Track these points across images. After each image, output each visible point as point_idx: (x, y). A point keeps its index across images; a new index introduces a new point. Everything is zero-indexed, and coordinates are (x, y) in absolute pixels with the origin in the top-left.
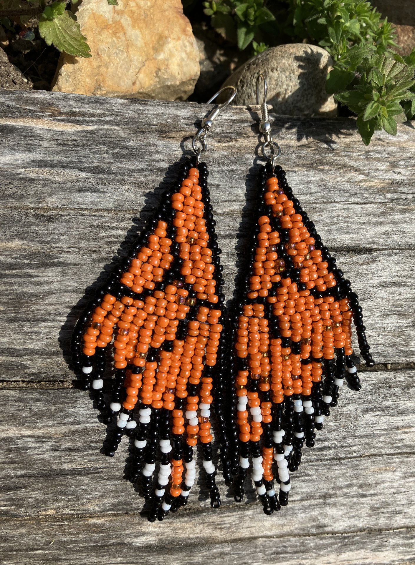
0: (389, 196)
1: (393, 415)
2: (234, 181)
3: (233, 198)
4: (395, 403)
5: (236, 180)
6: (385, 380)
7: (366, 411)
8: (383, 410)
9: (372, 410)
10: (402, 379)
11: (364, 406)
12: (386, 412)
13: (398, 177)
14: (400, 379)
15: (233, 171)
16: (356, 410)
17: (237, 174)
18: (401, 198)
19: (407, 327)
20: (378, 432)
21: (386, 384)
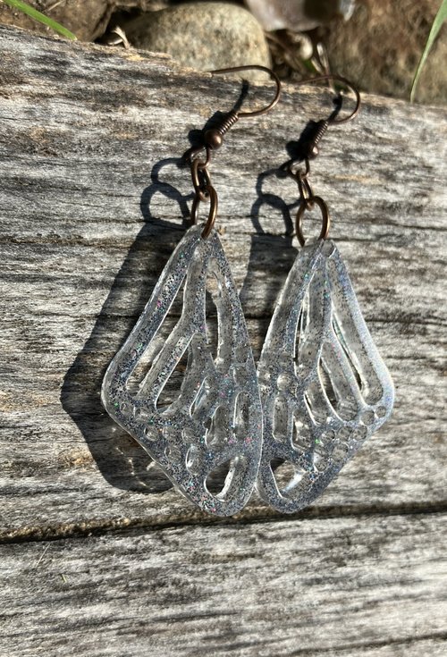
0: (375, 228)
1: (351, 590)
2: (115, 184)
3: (111, 215)
4: (356, 569)
5: (120, 182)
6: (343, 532)
7: (309, 583)
8: (336, 581)
9: (319, 581)
10: (369, 531)
11: (309, 576)
12: (341, 584)
13: (391, 198)
14: (365, 531)
15: (114, 165)
16: (294, 583)
17: (122, 172)
18: (393, 235)
19: (384, 447)
20: (326, 617)
21: (343, 538)
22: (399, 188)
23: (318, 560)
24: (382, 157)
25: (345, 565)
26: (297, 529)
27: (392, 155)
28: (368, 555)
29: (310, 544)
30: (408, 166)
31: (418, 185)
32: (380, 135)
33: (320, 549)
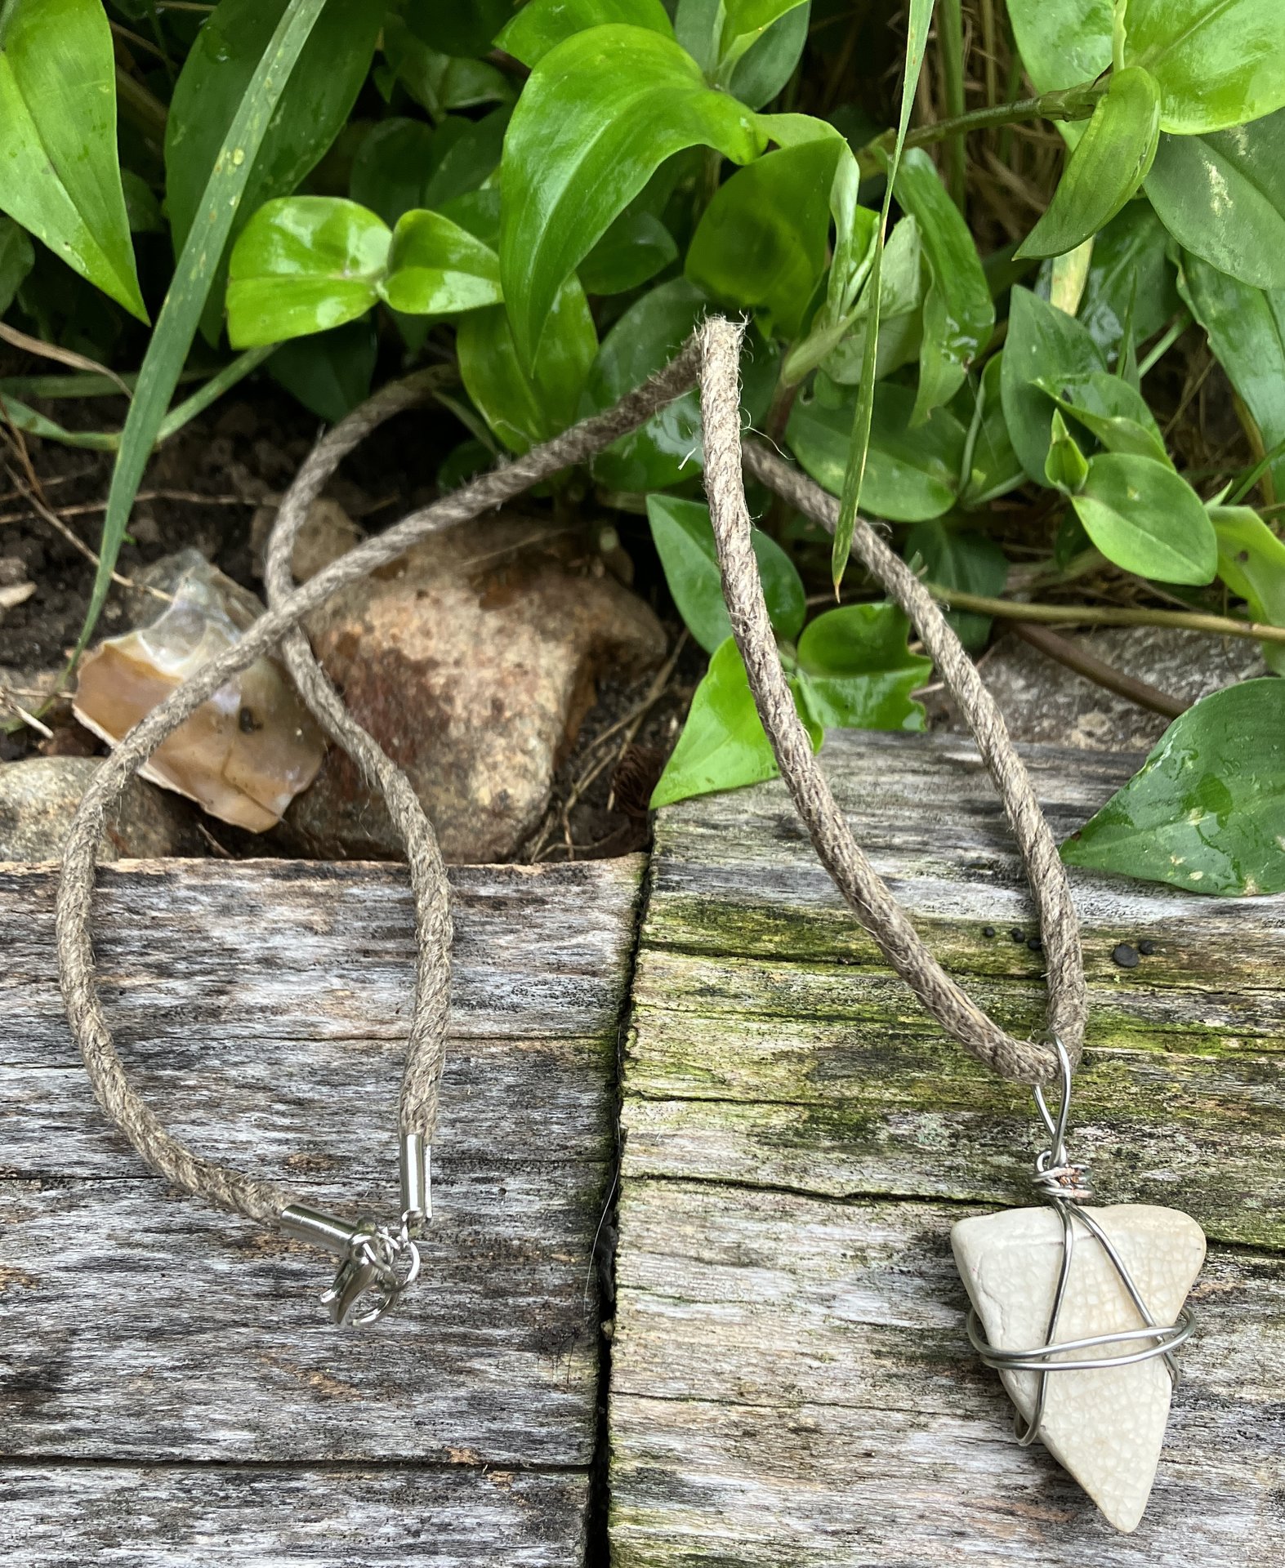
22: (180, 985)
23: (75, 1533)
24: (150, 944)
25: (119, 1545)
26: (45, 1483)
27: (170, 940)
28: (156, 1532)
29: (66, 1507)
30: (195, 952)
31: (212, 977)
32: (154, 914)
33: (81, 1517)
